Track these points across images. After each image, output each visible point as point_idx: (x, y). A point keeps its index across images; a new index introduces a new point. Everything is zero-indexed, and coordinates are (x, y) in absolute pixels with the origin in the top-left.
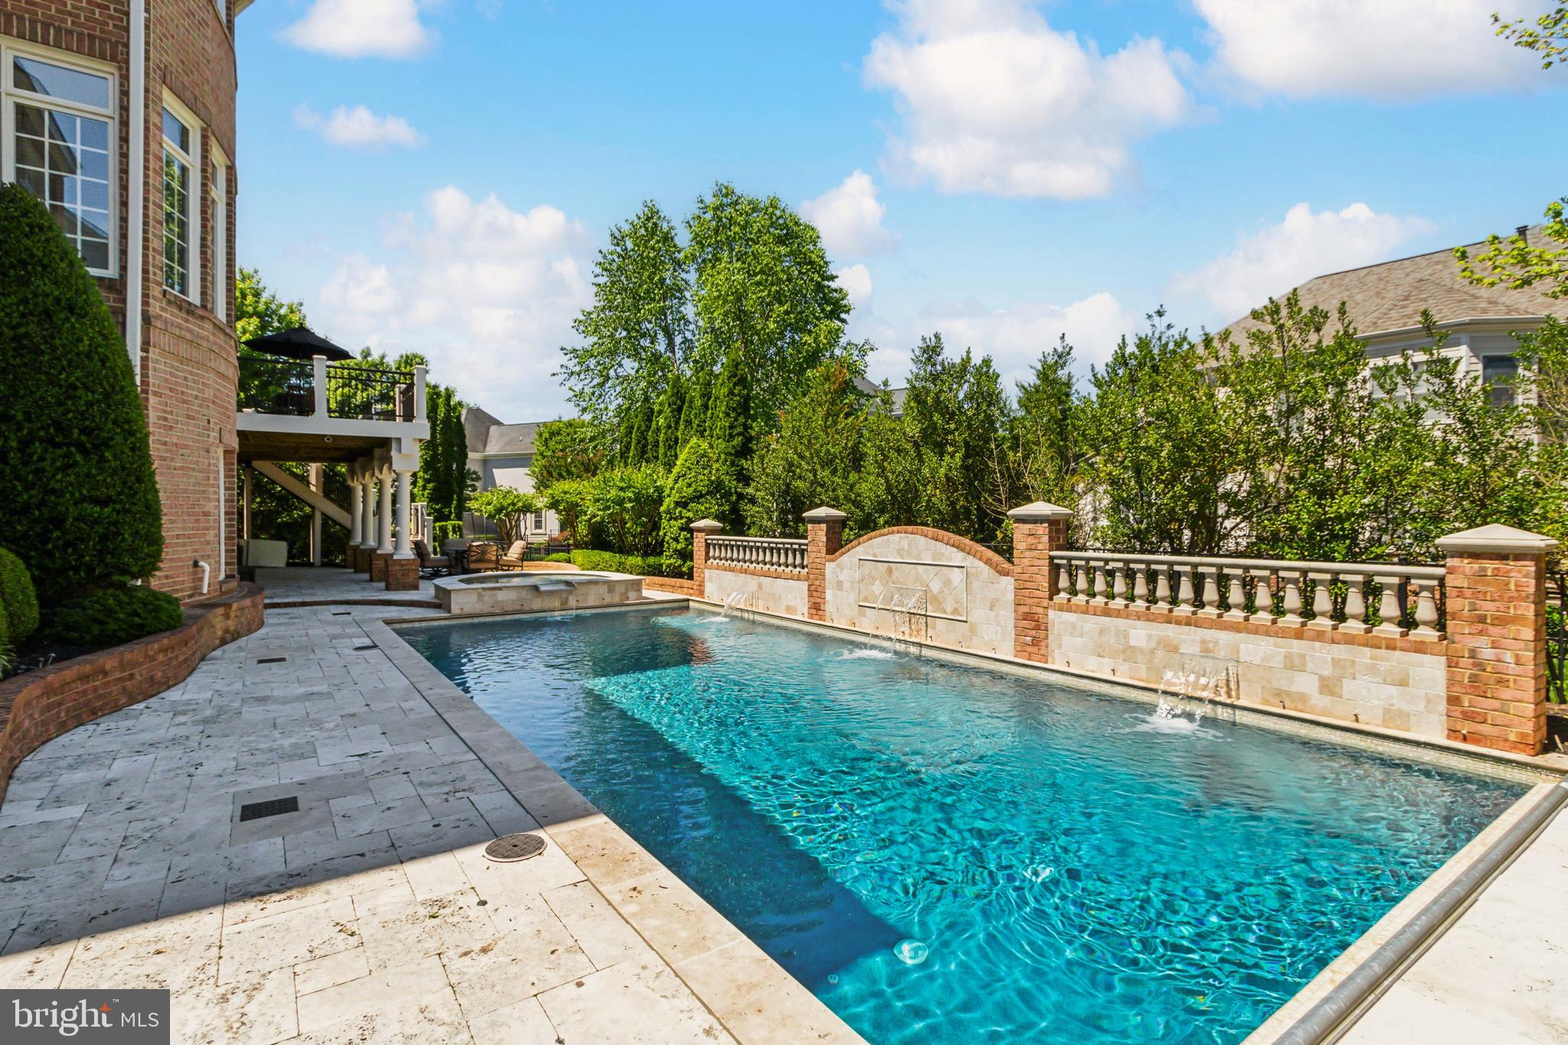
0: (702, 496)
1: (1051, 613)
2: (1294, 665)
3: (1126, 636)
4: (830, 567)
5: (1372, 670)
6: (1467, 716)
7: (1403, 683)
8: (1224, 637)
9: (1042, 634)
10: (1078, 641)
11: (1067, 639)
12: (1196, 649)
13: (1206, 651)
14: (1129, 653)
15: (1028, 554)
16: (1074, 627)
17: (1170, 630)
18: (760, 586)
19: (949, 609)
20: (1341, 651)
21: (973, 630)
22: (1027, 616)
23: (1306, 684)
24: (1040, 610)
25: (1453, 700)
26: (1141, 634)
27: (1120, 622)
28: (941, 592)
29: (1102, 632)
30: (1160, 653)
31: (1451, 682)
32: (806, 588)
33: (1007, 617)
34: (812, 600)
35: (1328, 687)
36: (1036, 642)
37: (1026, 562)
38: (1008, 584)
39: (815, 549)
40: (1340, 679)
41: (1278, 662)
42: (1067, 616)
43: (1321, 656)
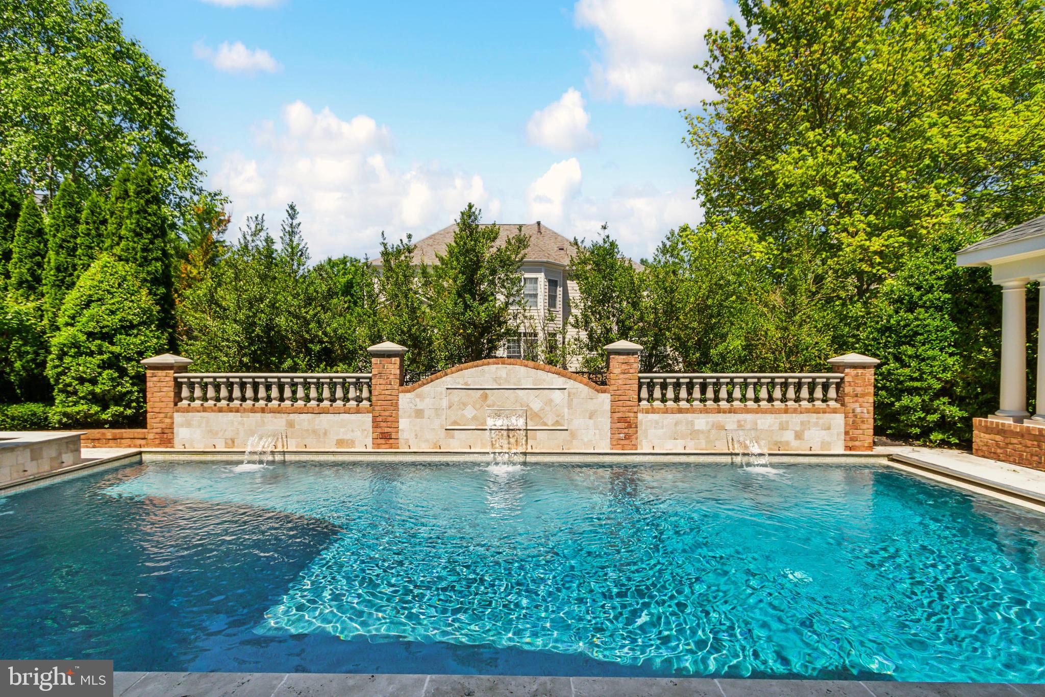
0: (132, 326)
1: (640, 416)
2: (783, 427)
3: (692, 423)
4: (405, 400)
5: (816, 424)
6: (852, 439)
7: (829, 428)
8: (749, 417)
9: (631, 431)
10: (660, 432)
11: (652, 432)
12: (735, 426)
13: (740, 426)
14: (694, 434)
15: (622, 376)
16: (657, 422)
17: (720, 417)
18: (291, 425)
19: (550, 422)
20: (804, 417)
21: (573, 435)
22: (620, 420)
23: (789, 436)
24: (632, 415)
25: (847, 433)
26: (701, 422)
27: (689, 416)
28: (542, 409)
29: (676, 424)
30: (713, 432)
31: (846, 424)
32: (371, 419)
33: (605, 422)
34: (379, 430)
35: (798, 436)
36: (628, 437)
37: (620, 382)
38: (604, 400)
39: (382, 381)
40: (803, 431)
41: (776, 427)
42: (650, 416)
43: (795, 420)
